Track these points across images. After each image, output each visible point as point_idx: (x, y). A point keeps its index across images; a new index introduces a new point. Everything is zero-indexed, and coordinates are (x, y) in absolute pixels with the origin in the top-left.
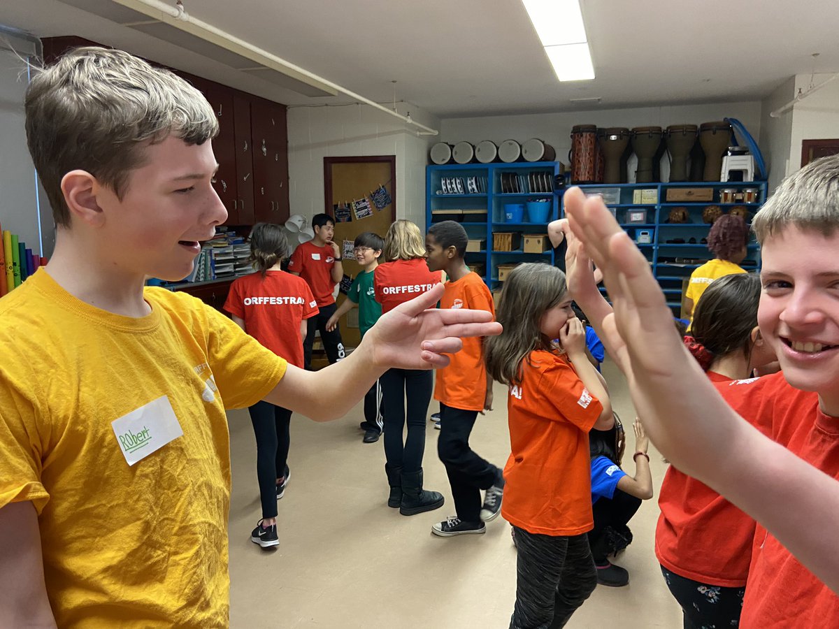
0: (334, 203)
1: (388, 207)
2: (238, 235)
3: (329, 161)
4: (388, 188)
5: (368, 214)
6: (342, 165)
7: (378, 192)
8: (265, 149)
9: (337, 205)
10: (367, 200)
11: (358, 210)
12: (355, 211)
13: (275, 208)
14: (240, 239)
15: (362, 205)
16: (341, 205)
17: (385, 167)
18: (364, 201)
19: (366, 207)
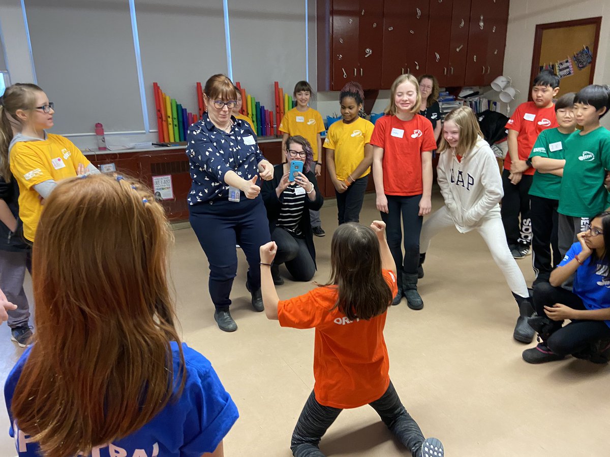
0: (540, 65)
1: (589, 67)
2: (450, 94)
3: (540, 28)
4: (591, 49)
5: (570, 73)
6: (552, 31)
7: (582, 53)
8: (482, 24)
9: (542, 67)
10: (569, 61)
11: (560, 70)
12: (557, 71)
13: (486, 71)
14: (451, 97)
15: (565, 65)
16: (546, 66)
17: (591, 28)
18: (567, 62)
19: (568, 67)
